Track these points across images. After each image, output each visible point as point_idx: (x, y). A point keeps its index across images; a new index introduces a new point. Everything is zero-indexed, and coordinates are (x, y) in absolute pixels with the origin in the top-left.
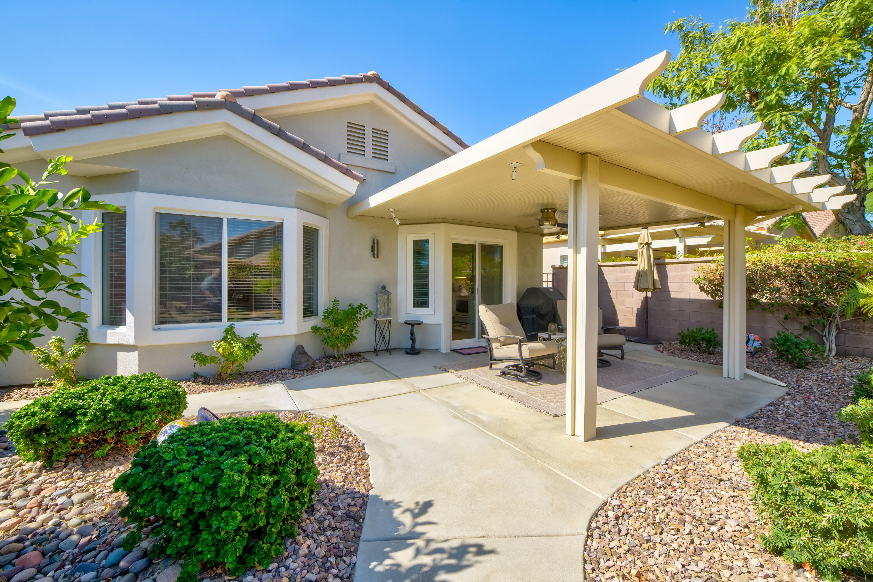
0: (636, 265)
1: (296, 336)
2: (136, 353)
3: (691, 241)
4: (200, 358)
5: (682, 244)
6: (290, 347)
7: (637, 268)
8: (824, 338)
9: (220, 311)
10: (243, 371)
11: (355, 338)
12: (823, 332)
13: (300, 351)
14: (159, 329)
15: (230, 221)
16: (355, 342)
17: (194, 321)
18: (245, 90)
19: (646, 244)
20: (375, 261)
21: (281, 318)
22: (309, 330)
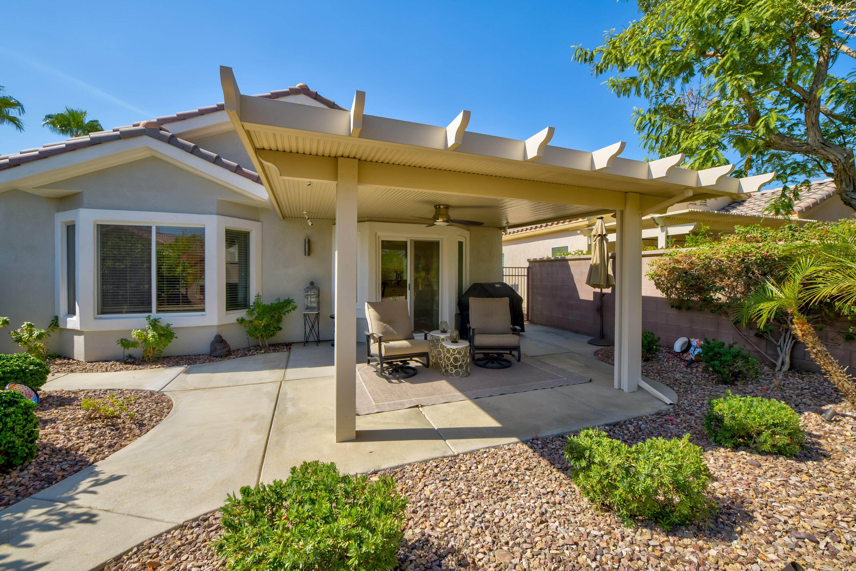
0: (590, 259)
1: (218, 326)
2: (83, 336)
3: (675, 230)
4: (125, 343)
5: (664, 234)
6: (210, 336)
7: (591, 262)
8: (779, 349)
9: (150, 303)
10: (162, 355)
11: (281, 329)
12: (778, 341)
13: (219, 340)
14: (100, 318)
15: (158, 228)
16: (279, 333)
17: (127, 312)
18: (178, 115)
19: (599, 235)
20: (308, 258)
21: (203, 310)
22: (235, 321)
